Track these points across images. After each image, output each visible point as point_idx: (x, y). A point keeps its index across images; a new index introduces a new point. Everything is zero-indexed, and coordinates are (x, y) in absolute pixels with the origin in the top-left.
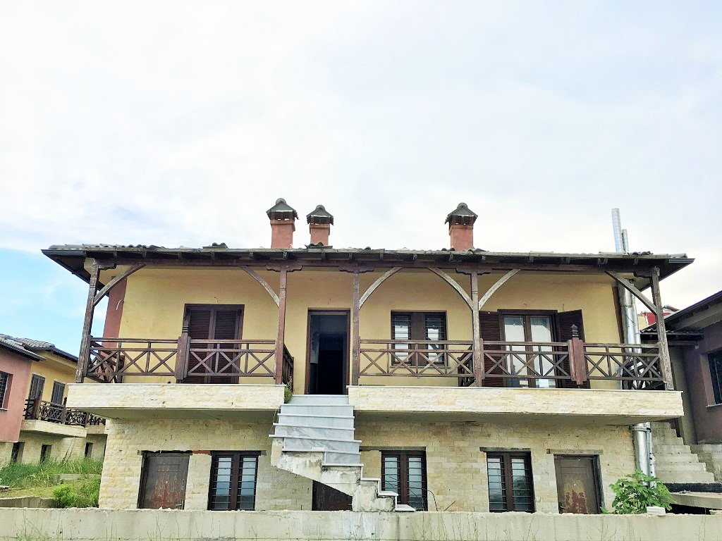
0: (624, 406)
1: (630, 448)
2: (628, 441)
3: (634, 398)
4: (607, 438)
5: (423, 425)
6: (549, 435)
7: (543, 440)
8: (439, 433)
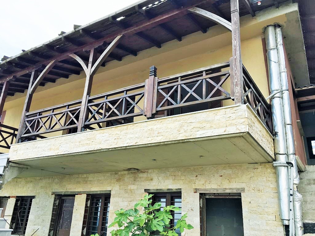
0: (182, 131)
1: (273, 185)
2: (272, 177)
3: (193, 121)
4: (249, 176)
5: (111, 175)
6: (197, 176)
7: (191, 181)
8: (120, 179)
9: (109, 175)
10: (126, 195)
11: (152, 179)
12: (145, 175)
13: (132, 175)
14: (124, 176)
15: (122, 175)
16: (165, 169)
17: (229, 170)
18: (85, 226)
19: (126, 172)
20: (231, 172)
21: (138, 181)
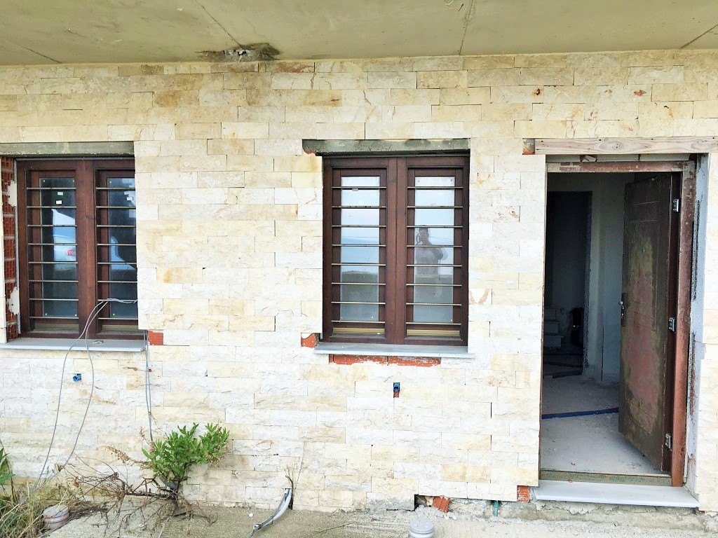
5: (124, 74)
6: (539, 93)
7: (515, 110)
8: (173, 96)
9: (114, 75)
10: (219, 162)
11: (335, 101)
12: (301, 82)
13: (235, 82)
14: (193, 82)
15: (184, 80)
16: (398, 59)
17: (674, 70)
18: (12, 281)
19: (204, 67)
20: (680, 77)
21: (269, 105)
